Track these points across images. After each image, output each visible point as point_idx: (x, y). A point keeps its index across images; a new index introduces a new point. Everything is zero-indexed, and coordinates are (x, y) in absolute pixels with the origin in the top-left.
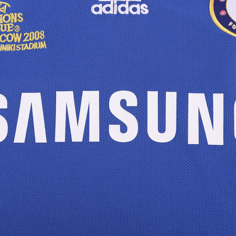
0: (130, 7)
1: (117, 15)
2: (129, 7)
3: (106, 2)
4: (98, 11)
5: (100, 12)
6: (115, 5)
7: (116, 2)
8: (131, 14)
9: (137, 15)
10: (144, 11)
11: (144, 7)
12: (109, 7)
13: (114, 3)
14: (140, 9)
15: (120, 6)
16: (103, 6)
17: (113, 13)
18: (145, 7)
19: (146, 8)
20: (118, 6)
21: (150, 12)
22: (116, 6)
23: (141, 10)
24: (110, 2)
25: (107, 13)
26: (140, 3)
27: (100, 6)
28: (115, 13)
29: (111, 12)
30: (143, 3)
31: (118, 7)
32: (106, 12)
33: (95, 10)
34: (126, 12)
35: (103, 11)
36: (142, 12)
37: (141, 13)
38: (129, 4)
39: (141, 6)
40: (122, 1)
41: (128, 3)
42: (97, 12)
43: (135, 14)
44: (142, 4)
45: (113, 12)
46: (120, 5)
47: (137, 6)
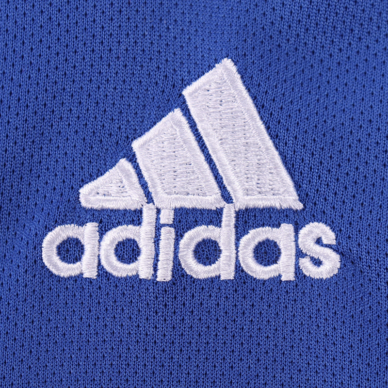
0: (244, 240)
1: (173, 282)
2: (238, 239)
3: (118, 211)
4: (77, 259)
5: (86, 268)
6: (163, 230)
7: (167, 217)
8: (247, 275)
9: (277, 280)
10: (317, 262)
11: (319, 241)
12: (135, 242)
13: (162, 222)
14: (294, 252)
15: (191, 239)
16: (102, 232)
17: (155, 275)
18: (325, 242)
19: (327, 246)
20: (179, 236)
21: (349, 265)
22: (168, 234)
23: (300, 254)
24: (141, 211)
25: (124, 275)
26: (298, 220)
27: (87, 233)
28: (165, 274)
29: (142, 268)
30: (314, 218)
31: (182, 242)
32: (120, 269)
33: (59, 254)
34: (223, 269)
35: (103, 262)
36: (306, 265)
37: (298, 270)
38: (236, 227)
39: (302, 232)
40: (202, 211)
41: (233, 221)
42: (71, 265)
43: (266, 277)
44: (306, 222)
45: (155, 269)
46: (189, 228)
47: (283, 235)
